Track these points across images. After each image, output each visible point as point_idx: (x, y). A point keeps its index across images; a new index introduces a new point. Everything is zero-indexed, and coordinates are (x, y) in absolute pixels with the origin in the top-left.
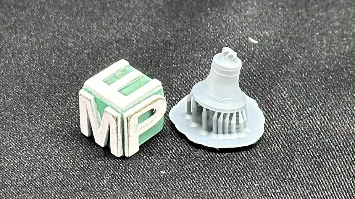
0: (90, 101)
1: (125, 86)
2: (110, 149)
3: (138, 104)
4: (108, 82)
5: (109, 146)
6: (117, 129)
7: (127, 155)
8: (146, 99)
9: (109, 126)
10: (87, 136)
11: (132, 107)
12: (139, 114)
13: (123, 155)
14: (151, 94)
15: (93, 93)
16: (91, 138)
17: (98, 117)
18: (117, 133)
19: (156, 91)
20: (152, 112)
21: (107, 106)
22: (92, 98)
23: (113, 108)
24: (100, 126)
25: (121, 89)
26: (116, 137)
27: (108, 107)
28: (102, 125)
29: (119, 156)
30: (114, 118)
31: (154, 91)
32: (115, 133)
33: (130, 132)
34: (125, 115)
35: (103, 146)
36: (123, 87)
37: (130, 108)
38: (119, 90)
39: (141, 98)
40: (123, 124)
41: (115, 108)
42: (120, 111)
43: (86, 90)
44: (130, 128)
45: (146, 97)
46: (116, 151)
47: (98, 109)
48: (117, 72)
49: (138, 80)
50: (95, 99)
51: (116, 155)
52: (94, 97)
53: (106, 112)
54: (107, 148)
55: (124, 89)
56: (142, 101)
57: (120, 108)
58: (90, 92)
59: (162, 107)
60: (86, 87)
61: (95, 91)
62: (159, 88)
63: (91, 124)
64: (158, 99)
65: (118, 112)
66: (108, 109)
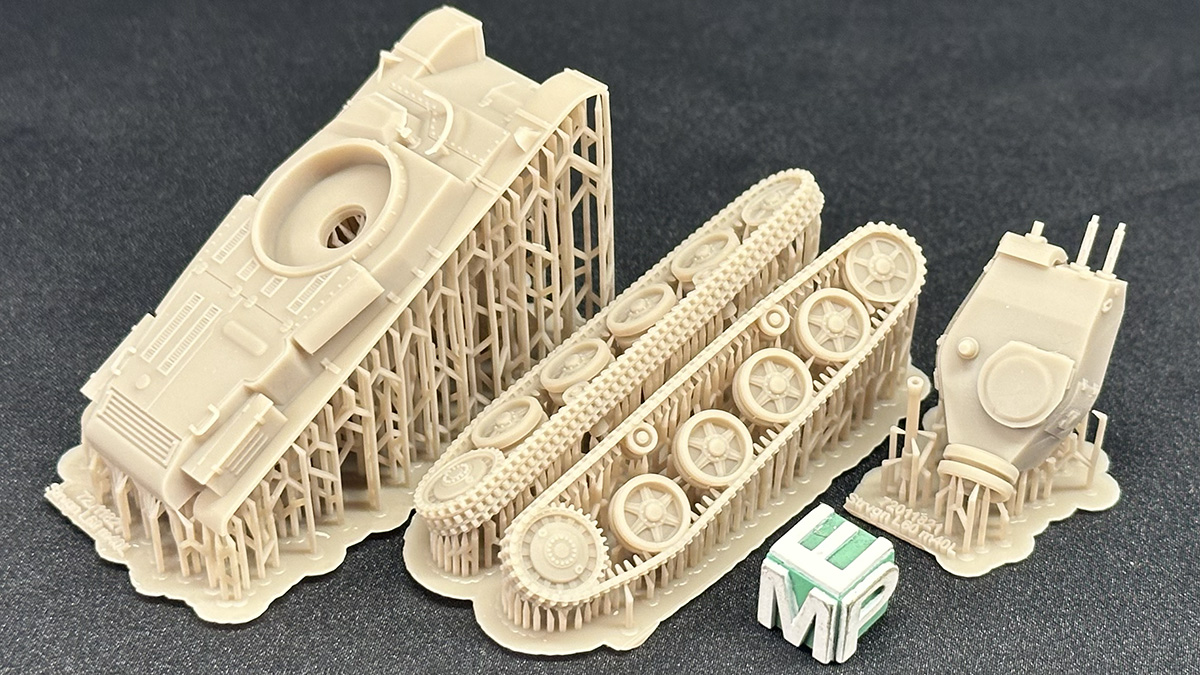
0: (783, 577)
1: (835, 552)
2: (810, 651)
3: (863, 581)
4: (809, 544)
5: (809, 646)
6: (830, 623)
7: (839, 660)
8: (871, 572)
9: (815, 617)
10: (769, 627)
11: (853, 588)
12: (865, 597)
13: (832, 659)
14: (878, 563)
15: (785, 563)
16: (777, 629)
17: (792, 602)
18: (829, 629)
19: (885, 557)
20: (880, 590)
21: (813, 587)
22: (785, 573)
23: (823, 591)
24: (796, 615)
25: (830, 556)
26: (827, 634)
27: (815, 588)
28: (801, 615)
29: (827, 662)
30: (825, 605)
32: (827, 629)
33: (850, 626)
34: (845, 602)
35: (798, 645)
36: (832, 554)
37: (850, 590)
38: (827, 559)
39: (864, 572)
40: (838, 615)
41: (827, 591)
42: (837, 596)
43: (773, 559)
44: (850, 620)
45: (872, 568)
46: (821, 652)
47: (793, 589)
48: (818, 526)
49: (852, 539)
50: (790, 574)
51: (823, 662)
52: (787, 571)
53: (812, 596)
54: (806, 648)
55: (834, 558)
56: (868, 576)
57: (836, 592)
58: (780, 563)
59: (892, 582)
60: (774, 554)
61: (788, 561)
62: (889, 553)
63: (780, 611)
64: (890, 571)
65: (833, 597)
66: (814, 592)
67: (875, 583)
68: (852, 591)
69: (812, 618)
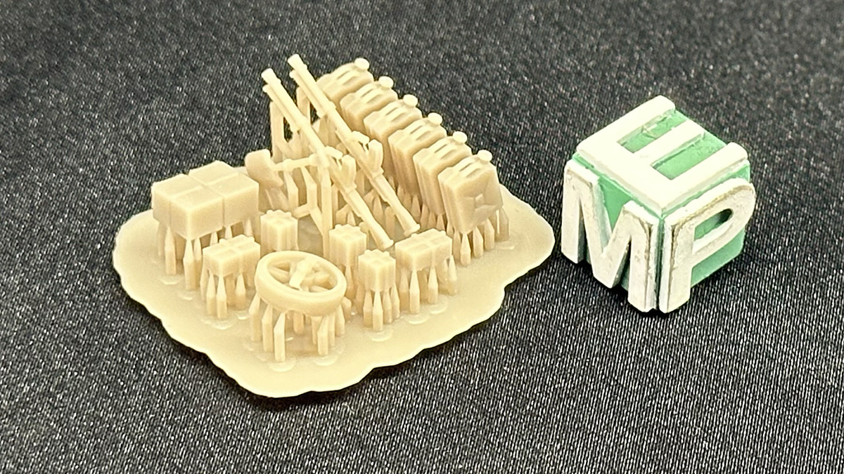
0: (591, 185)
1: (666, 157)
2: (625, 293)
3: (697, 198)
4: (631, 145)
5: (625, 288)
6: (648, 251)
7: (664, 309)
8: (712, 187)
9: (630, 243)
10: (576, 261)
11: (684, 205)
12: (699, 221)
13: (654, 307)
14: (725, 176)
15: (596, 167)
16: (584, 266)
17: (603, 223)
18: (648, 260)
19: (736, 170)
20: (725, 215)
21: (630, 199)
22: (594, 179)
23: (641, 205)
24: (608, 242)
25: (659, 162)
26: (645, 268)
27: (631, 203)
28: (614, 240)
29: (647, 310)
30: (642, 225)
31: (732, 170)
32: (645, 261)
33: (676, 258)
34: (670, 222)
35: (610, 285)
36: (663, 160)
37: (678, 207)
38: (653, 165)
39: (703, 184)
40: (662, 240)
41: (645, 204)
42: (659, 213)
43: (581, 161)
44: (677, 250)
45: (714, 183)
46: (639, 297)
47: (605, 204)
48: (649, 124)
49: (694, 143)
50: (601, 181)
51: (643, 310)
52: (598, 178)
53: (625, 212)
54: (619, 292)
55: (664, 164)
56: (706, 191)
57: (658, 206)
58: (589, 167)
59: (745, 206)
60: (581, 155)
61: (601, 165)
62: (741, 166)
63: (588, 237)
64: (740, 188)
65: (654, 214)
66: (630, 206)
67: (717, 201)
68: (682, 209)
69: (626, 245)
